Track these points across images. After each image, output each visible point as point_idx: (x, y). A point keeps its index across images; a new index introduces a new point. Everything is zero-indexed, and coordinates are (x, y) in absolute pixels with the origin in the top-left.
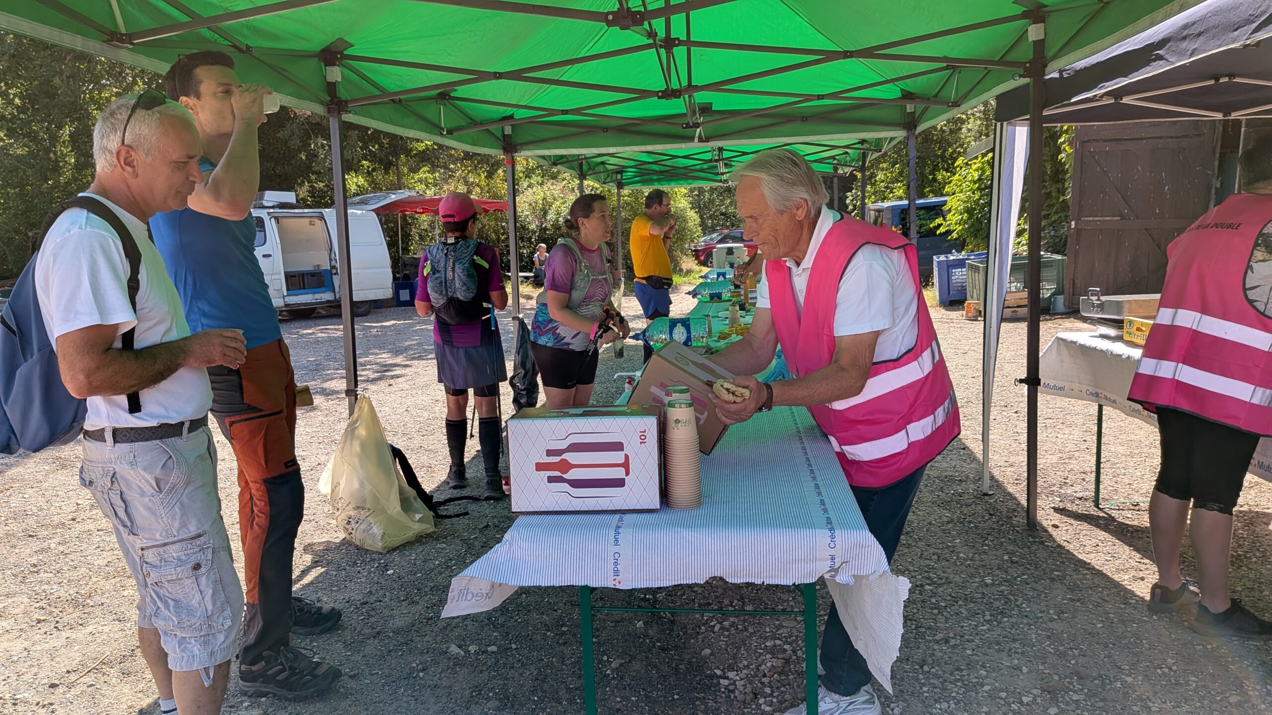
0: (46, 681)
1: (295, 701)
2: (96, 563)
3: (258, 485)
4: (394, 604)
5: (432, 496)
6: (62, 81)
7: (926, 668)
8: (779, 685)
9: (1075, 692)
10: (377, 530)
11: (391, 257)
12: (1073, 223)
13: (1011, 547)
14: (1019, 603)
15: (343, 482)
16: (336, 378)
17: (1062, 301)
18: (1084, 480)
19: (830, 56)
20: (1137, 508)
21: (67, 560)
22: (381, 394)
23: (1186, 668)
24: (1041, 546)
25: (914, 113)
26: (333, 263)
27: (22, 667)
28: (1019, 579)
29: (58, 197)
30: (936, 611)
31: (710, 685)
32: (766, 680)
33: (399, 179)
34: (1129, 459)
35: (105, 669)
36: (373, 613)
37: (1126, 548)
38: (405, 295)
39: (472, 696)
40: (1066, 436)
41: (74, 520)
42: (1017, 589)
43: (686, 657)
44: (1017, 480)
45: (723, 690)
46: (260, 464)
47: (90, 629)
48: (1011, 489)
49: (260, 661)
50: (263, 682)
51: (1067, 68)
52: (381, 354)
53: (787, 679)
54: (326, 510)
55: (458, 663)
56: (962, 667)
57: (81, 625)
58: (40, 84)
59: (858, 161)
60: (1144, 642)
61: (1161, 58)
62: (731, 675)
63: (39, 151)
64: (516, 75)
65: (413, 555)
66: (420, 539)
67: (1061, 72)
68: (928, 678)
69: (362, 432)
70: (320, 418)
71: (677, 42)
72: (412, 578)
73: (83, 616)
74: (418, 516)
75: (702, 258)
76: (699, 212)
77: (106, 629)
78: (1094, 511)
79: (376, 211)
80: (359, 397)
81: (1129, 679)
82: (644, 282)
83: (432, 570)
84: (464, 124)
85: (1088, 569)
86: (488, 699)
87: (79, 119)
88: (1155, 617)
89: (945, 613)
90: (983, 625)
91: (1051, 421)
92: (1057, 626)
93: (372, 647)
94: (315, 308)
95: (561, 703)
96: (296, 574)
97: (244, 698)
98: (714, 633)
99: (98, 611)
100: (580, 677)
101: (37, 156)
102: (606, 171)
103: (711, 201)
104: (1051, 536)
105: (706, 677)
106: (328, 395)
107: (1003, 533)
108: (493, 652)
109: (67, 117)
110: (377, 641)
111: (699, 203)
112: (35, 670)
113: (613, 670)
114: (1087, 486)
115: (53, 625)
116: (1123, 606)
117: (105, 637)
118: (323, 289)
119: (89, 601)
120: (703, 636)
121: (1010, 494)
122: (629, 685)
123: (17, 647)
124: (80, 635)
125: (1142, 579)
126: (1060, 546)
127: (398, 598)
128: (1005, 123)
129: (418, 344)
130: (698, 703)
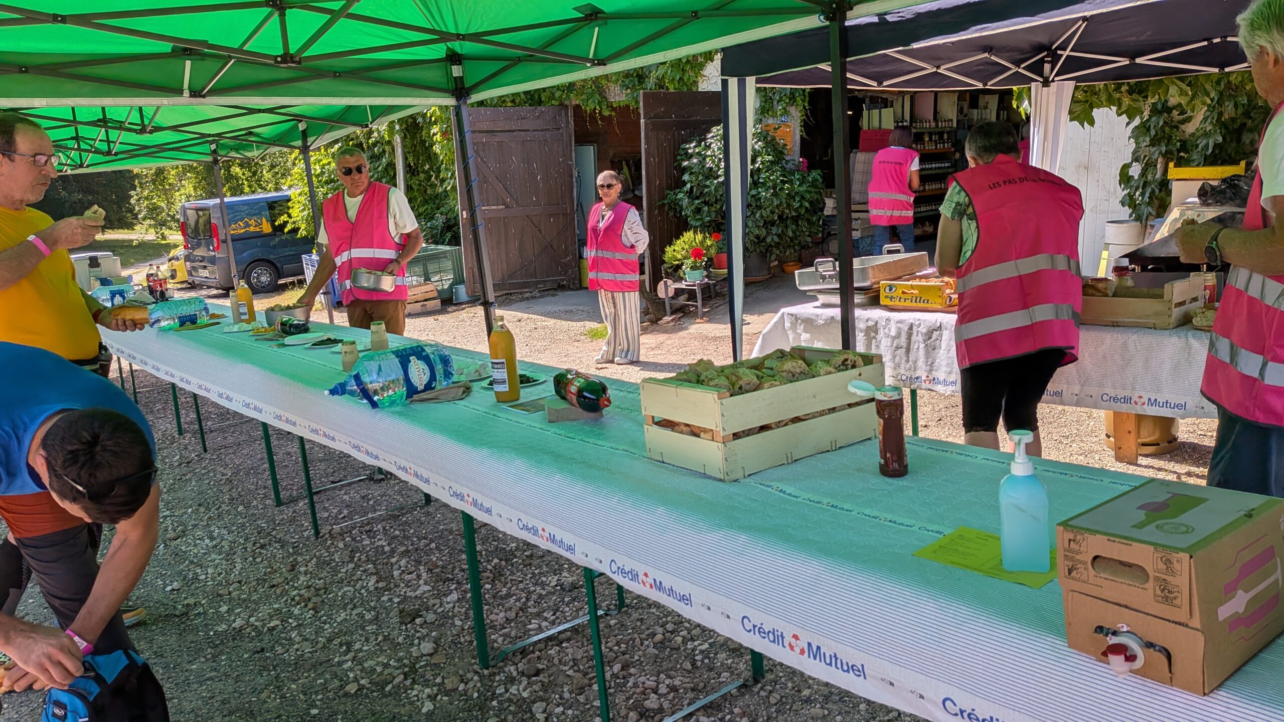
12: (464, 213)
17: (464, 290)
25: (464, 79)
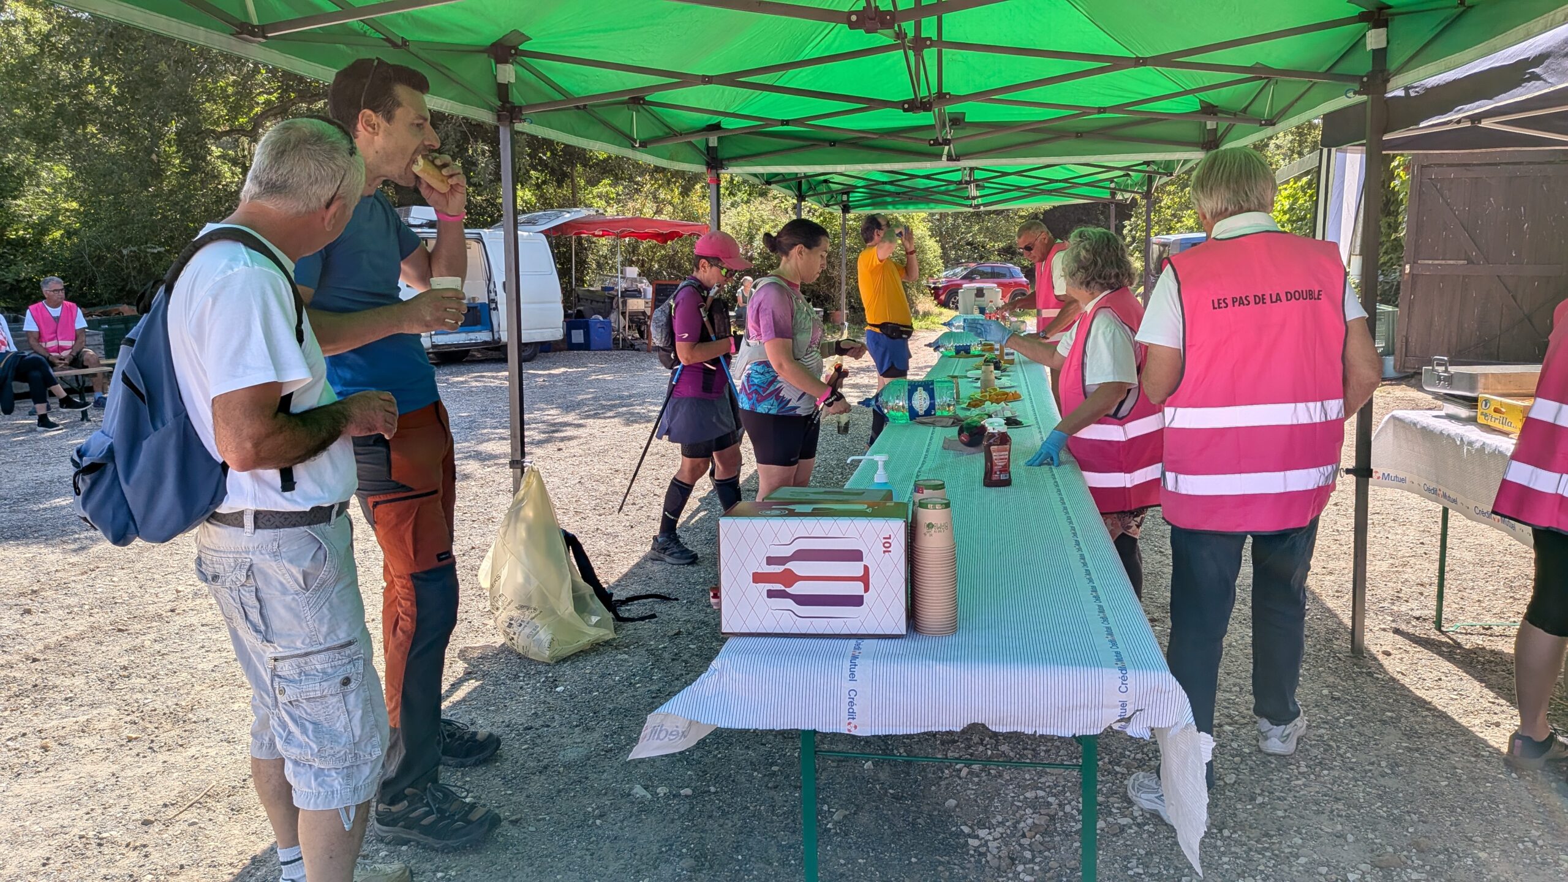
0: (138, 816)
1: (443, 851)
2: (200, 667)
3: (404, 582)
4: (565, 730)
5: (612, 594)
6: (169, 66)
7: (1226, 833)
8: (1042, 848)
9: (1415, 869)
10: (544, 636)
11: (563, 289)
12: (1408, 267)
13: (1331, 679)
14: (1341, 751)
15: (504, 574)
16: (494, 439)
17: (1392, 363)
18: (1422, 594)
19: (1117, 63)
20: (1489, 632)
21: (164, 662)
22: (549, 461)
23: (1555, 842)
24: (1369, 679)
25: (1216, 130)
26: (492, 295)
27: (108, 798)
28: (1342, 720)
29: (159, 208)
30: (1237, 759)
31: (955, 846)
32: (1025, 842)
33: (574, 194)
34: (1478, 568)
35: (211, 803)
36: (539, 741)
37: (1476, 683)
38: (578, 336)
39: (661, 852)
40: (1399, 537)
41: (173, 611)
42: (1341, 734)
43: (926, 809)
44: (1337, 591)
45: (972, 852)
46: (408, 555)
47: (192, 751)
48: (1330, 604)
49: (402, 800)
50: (404, 827)
51: (1415, 85)
52: (548, 409)
53: (1052, 841)
54: (481, 606)
55: (644, 808)
56: (1272, 833)
57: (181, 746)
58: (143, 69)
59: (1142, 185)
60: (1501, 806)
61: (1537, 77)
62: (982, 833)
63: (137, 151)
64: (730, 79)
65: (588, 667)
66: (597, 648)
67: (1407, 89)
68: (1229, 844)
69: (529, 512)
70: (474, 489)
71: (928, 43)
72: (587, 697)
73: (184, 734)
74: (594, 619)
75: (943, 297)
76: (940, 241)
77: (212, 752)
78: (1434, 635)
79: (547, 233)
80: (526, 469)
81: (1483, 855)
82: (877, 330)
83: (611, 688)
84: (660, 134)
85: (1429, 710)
86: (681, 856)
87: (187, 113)
88: (1514, 775)
89: (1249, 762)
90: (1298, 779)
91: (1380, 517)
92: (1391, 783)
93: (537, 785)
94: (468, 351)
95: (771, 864)
96: (445, 687)
97: (382, 846)
98: (960, 778)
99: (201, 728)
100: (794, 832)
101: (135, 158)
102: (830, 191)
103: (956, 227)
104: (1381, 665)
105: (950, 834)
106: (484, 460)
107: (1322, 660)
108: (687, 796)
109: (173, 111)
110: (543, 777)
111: (940, 229)
112: (125, 801)
113: (836, 823)
114: (1425, 602)
115: (147, 744)
116: (1473, 759)
117: (210, 762)
118: (479, 327)
119: (190, 716)
120: (946, 782)
121: (1329, 610)
122: (855, 843)
123: (103, 771)
124: (180, 759)
125: (1498, 725)
126: (1393, 679)
127: (569, 723)
128: (1333, 150)
129: (593, 398)
130: (940, 868)
